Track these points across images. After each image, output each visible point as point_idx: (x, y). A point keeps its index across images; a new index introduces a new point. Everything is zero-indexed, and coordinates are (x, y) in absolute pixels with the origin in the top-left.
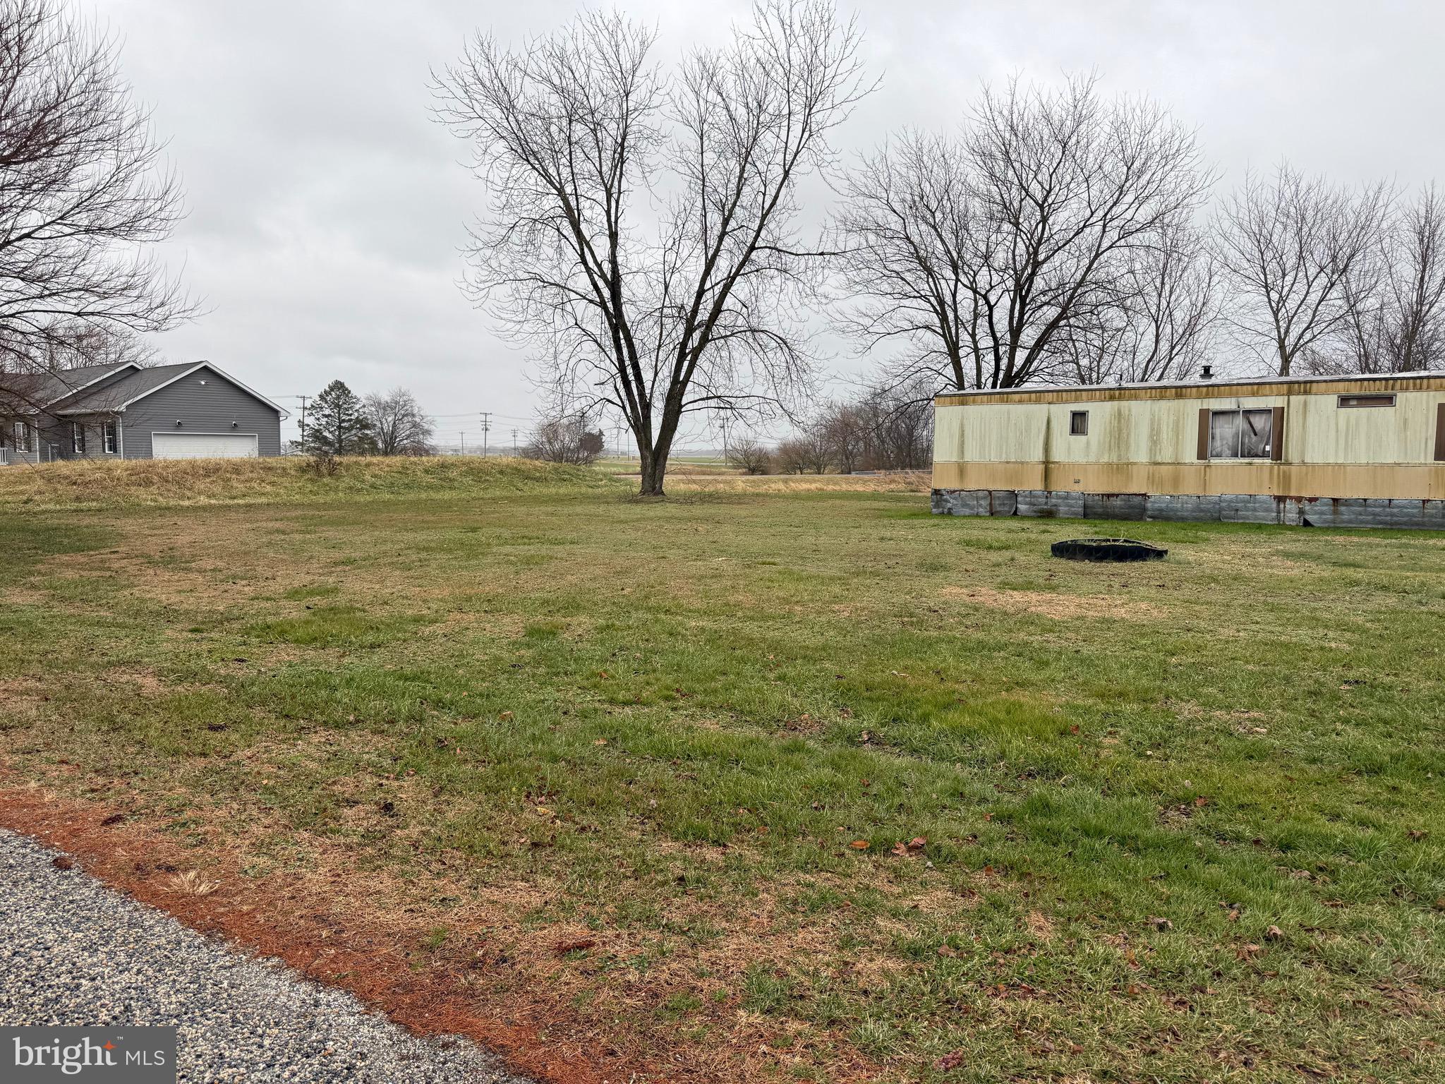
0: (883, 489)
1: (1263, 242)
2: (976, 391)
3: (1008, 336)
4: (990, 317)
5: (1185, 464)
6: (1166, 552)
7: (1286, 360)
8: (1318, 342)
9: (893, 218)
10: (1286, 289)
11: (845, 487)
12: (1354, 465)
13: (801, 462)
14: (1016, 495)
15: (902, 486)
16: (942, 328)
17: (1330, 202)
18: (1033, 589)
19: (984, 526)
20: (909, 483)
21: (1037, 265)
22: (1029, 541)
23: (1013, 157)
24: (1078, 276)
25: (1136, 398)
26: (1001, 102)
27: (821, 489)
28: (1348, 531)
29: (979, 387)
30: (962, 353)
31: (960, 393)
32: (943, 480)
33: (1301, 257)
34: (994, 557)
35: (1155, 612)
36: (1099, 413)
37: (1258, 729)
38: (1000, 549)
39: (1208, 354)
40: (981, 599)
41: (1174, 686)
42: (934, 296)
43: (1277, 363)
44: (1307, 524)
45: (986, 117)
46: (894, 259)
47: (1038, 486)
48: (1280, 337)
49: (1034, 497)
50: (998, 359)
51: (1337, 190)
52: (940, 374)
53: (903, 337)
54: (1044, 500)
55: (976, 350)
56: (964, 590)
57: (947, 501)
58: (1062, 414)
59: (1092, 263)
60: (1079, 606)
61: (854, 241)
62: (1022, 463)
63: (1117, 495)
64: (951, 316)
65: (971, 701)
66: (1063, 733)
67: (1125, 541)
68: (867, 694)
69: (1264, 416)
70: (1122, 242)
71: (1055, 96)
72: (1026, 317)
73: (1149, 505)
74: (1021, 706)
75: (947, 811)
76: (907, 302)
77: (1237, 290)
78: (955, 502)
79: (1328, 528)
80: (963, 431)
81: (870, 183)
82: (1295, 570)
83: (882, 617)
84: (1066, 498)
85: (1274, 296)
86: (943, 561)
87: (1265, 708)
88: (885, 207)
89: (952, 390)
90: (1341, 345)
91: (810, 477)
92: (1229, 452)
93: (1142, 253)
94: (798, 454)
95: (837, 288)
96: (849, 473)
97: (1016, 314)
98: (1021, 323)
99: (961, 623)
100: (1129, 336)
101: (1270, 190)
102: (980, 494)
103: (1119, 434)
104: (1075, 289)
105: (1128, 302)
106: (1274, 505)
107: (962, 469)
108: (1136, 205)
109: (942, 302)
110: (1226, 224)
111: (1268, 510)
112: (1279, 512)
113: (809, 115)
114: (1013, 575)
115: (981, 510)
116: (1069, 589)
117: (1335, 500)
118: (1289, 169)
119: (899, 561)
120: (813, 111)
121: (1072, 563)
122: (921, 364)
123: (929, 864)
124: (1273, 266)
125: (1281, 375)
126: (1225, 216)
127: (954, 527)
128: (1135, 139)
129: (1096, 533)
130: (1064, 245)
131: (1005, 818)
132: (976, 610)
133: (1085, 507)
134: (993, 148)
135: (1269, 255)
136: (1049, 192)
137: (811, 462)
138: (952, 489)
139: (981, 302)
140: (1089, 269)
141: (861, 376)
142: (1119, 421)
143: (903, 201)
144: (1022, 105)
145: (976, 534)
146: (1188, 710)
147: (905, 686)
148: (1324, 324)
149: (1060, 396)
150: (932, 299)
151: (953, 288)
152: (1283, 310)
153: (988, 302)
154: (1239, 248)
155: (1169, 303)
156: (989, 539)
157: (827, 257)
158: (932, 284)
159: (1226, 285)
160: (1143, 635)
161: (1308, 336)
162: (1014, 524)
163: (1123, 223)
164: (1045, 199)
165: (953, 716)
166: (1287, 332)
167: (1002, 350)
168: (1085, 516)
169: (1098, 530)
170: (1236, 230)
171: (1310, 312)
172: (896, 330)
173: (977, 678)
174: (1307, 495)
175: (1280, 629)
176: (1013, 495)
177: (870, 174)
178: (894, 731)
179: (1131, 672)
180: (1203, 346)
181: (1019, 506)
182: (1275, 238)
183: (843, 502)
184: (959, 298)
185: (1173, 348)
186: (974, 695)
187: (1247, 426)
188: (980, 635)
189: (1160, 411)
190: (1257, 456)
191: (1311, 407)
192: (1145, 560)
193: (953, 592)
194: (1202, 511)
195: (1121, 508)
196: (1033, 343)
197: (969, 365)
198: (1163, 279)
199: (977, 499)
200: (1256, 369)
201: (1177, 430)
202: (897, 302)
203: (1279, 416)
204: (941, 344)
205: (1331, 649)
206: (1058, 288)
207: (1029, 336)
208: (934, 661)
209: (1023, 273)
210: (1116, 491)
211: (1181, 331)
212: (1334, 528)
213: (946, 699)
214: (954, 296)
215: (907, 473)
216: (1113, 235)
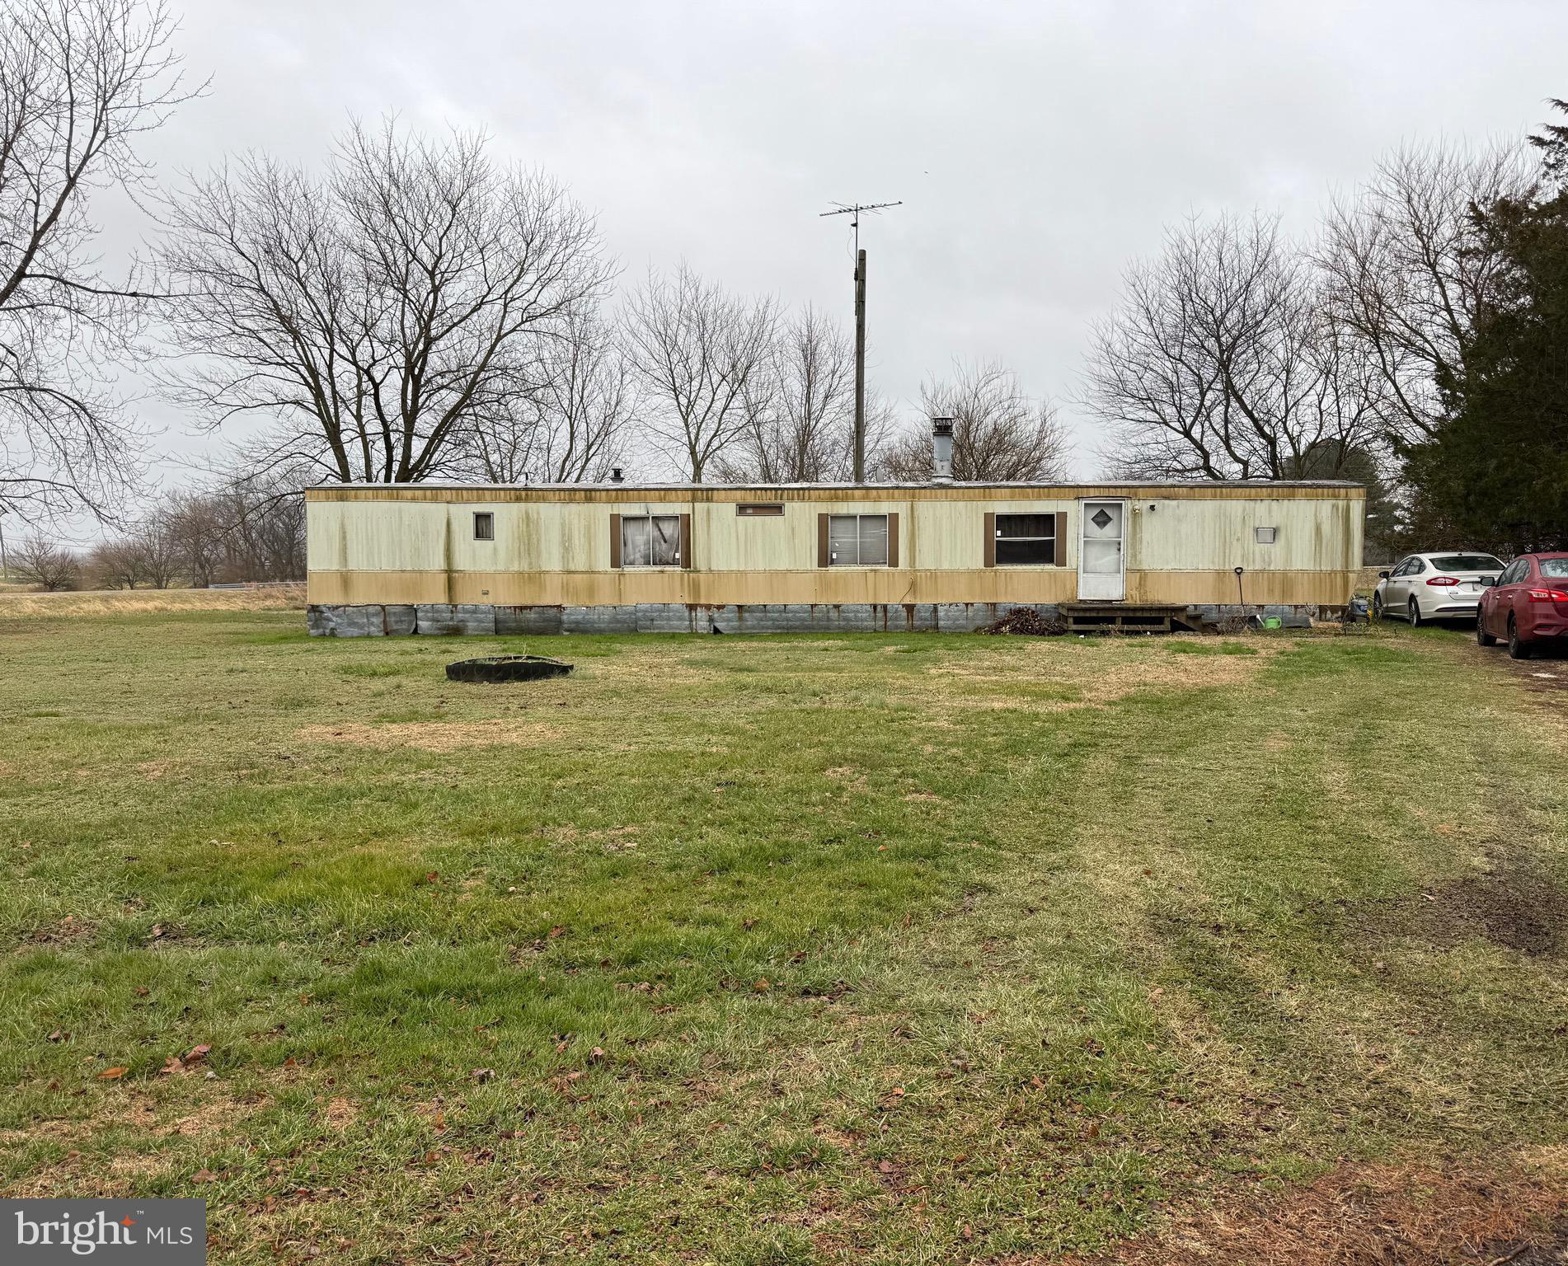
0: (255, 607)
1: (669, 343)
2: (365, 484)
3: (401, 420)
4: (376, 396)
5: (599, 573)
6: (571, 667)
7: (698, 467)
8: (725, 450)
9: (239, 261)
10: (693, 394)
11: (198, 605)
12: (755, 572)
13: (130, 572)
14: (416, 610)
15: (281, 603)
16: (317, 405)
17: (726, 310)
18: (416, 719)
19: (373, 648)
20: (292, 598)
21: (429, 342)
22: (424, 663)
23: (395, 210)
24: (480, 359)
25: (544, 500)
26: (375, 143)
27: (162, 609)
28: (751, 636)
29: (369, 480)
30: (344, 437)
31: (343, 486)
32: (321, 593)
33: (704, 363)
34: (377, 685)
35: (549, 734)
36: (505, 515)
37: (629, 845)
38: (386, 675)
39: (625, 456)
40: (351, 737)
41: (552, 812)
42: (303, 364)
43: (690, 469)
44: (716, 631)
45: (357, 157)
46: (244, 313)
47: (441, 599)
48: (690, 443)
49: (437, 611)
50: (389, 448)
51: (732, 299)
52: (317, 461)
53: (266, 413)
54: (448, 615)
55: (363, 435)
56: (330, 729)
57: (330, 620)
58: (463, 516)
59: (493, 347)
60: (467, 734)
61: (181, 284)
62: (421, 572)
63: (531, 608)
64: (327, 392)
65: (311, 864)
66: (418, 884)
67: (529, 658)
68: (169, 875)
69: (672, 523)
70: (526, 326)
71: (440, 150)
72: (421, 400)
73: (565, 617)
74: (372, 860)
75: (251, 1004)
76: (268, 369)
77: (649, 392)
78: (339, 621)
79: (734, 635)
80: (344, 533)
81: (204, 212)
82: (694, 678)
83: (209, 772)
84: (474, 612)
85: (683, 400)
86: (309, 694)
87: (639, 823)
88: (229, 246)
89: (333, 481)
90: (746, 455)
91: (145, 593)
92: (642, 560)
93: (549, 340)
94: (124, 560)
95: (164, 342)
96: (206, 586)
97: (410, 396)
98: (416, 410)
99: (318, 769)
100: (542, 432)
101: (672, 291)
102: (371, 609)
103: (528, 541)
104: (477, 374)
105: (539, 393)
106: (687, 614)
107: (346, 580)
108: (538, 287)
109: (314, 372)
110: (633, 320)
111: (681, 619)
112: (691, 621)
113: (103, 109)
114: (398, 705)
115: (373, 629)
116: (460, 715)
117: (740, 607)
118: (688, 271)
119: (250, 698)
120: (110, 105)
121: (468, 686)
122: (291, 448)
123: (210, 1074)
124: (679, 369)
125: (694, 481)
126: (632, 310)
127: (334, 651)
128: (532, 213)
129: (504, 650)
130: (460, 322)
131: (324, 997)
132: (341, 751)
133: (496, 621)
134: (369, 197)
135: (675, 357)
136: (440, 257)
137: (146, 572)
138: (335, 604)
139: (365, 378)
140: (491, 352)
141: (208, 459)
142: (528, 525)
143: (255, 242)
144: (402, 152)
145: (358, 658)
146: (564, 834)
147: (226, 858)
148: (729, 433)
149: (459, 494)
150: (302, 369)
151: (327, 358)
152: (692, 415)
153: (371, 379)
154: (648, 348)
155: (582, 398)
156: (374, 664)
157: (142, 300)
158: (299, 349)
159: (638, 385)
160: (531, 760)
161: (716, 443)
162: (411, 645)
163: (526, 304)
164: (435, 266)
165: (283, 885)
166: (697, 439)
167: (393, 437)
168: (497, 632)
169: (505, 646)
170: (643, 328)
171: (716, 420)
172: (255, 403)
173: (327, 834)
174: (716, 603)
175: (669, 739)
176: (412, 610)
177: (204, 201)
178: (201, 918)
179: (510, 802)
180: (619, 447)
181: (420, 623)
182: (680, 341)
183: (185, 625)
184: (336, 371)
185: (589, 447)
186: (317, 855)
187: (657, 533)
188: (340, 781)
189: (570, 515)
190: (668, 563)
191: (714, 515)
192: (548, 677)
193: (315, 732)
194: (618, 621)
195: (535, 621)
196: (432, 431)
197: (354, 452)
198: (574, 370)
199: (368, 615)
200: (671, 475)
201: (589, 537)
202: (254, 368)
203: (686, 521)
204: (318, 425)
205: (711, 754)
206: (458, 371)
207: (427, 422)
208: (275, 820)
209: (414, 349)
210: (529, 603)
211: (596, 431)
212: (740, 635)
213: (279, 865)
214: (330, 367)
215: (288, 586)
216: (514, 317)
